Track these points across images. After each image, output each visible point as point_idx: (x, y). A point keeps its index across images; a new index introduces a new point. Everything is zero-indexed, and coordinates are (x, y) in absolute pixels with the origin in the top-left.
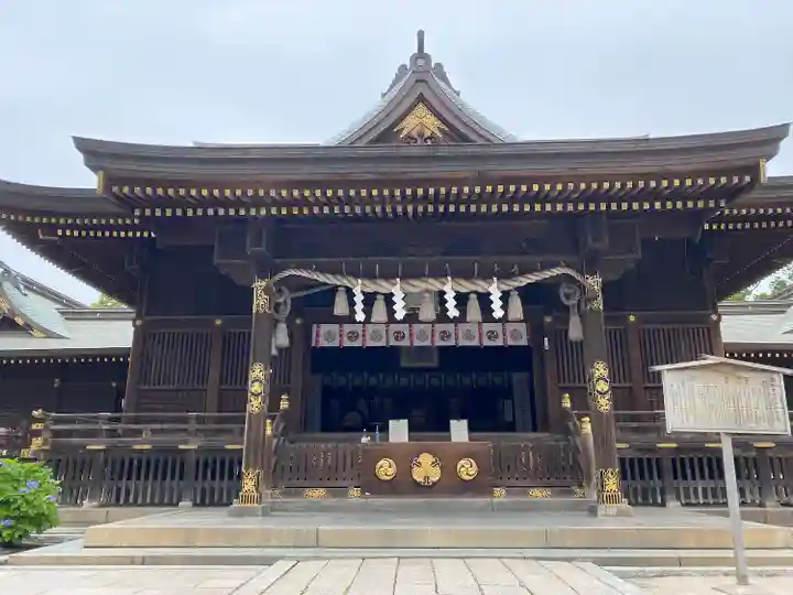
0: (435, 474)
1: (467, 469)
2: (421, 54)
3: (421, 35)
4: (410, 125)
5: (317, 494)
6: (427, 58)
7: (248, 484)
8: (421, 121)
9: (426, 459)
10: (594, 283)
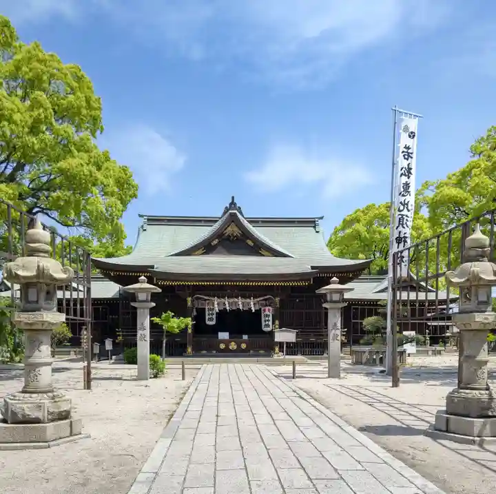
0: (235, 347)
1: (244, 346)
2: (233, 204)
3: (233, 198)
4: (229, 230)
5: (204, 352)
6: (235, 204)
7: (189, 350)
8: (232, 230)
9: (233, 343)
10: (277, 299)
